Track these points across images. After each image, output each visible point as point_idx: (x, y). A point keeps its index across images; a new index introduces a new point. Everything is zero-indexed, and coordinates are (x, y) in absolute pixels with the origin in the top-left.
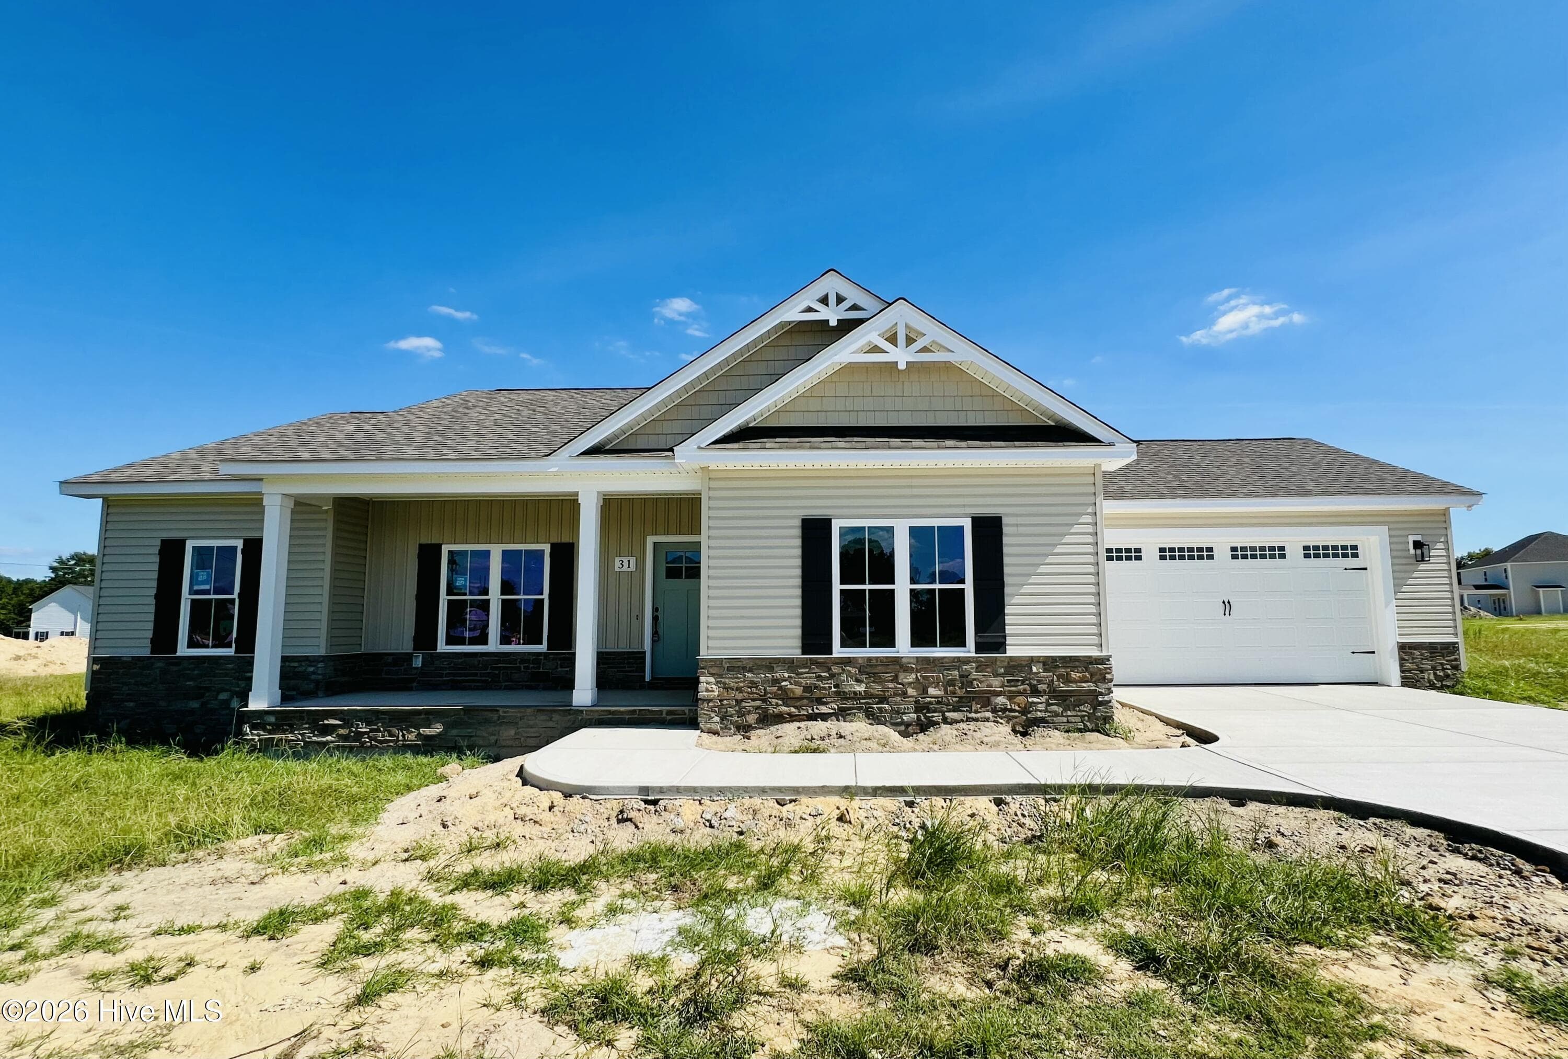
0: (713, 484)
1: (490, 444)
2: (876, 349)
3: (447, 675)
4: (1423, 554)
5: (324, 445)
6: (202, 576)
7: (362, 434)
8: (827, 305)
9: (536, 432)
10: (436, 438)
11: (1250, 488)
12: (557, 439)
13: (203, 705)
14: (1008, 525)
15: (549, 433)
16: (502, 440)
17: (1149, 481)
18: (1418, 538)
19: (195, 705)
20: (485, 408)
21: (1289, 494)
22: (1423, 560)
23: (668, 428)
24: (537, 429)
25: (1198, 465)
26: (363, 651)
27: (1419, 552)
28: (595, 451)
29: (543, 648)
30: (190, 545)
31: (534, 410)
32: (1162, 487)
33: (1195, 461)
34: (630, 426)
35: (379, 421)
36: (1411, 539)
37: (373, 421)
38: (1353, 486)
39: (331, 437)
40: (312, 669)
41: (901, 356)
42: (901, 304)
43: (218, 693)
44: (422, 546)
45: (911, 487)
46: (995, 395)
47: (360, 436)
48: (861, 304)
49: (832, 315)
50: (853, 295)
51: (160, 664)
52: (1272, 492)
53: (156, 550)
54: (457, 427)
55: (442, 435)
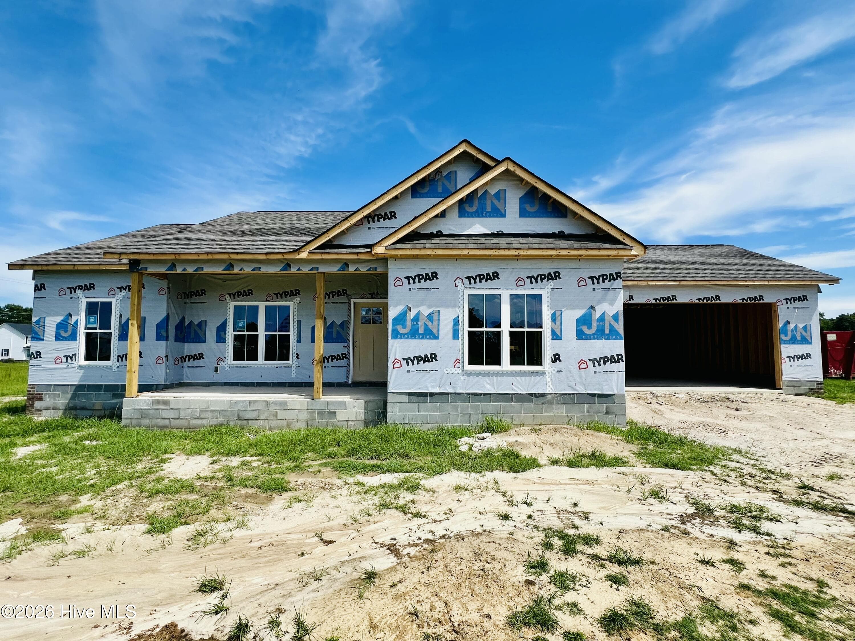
1: (261, 243)
3: (234, 378)
5: (163, 243)
6: (92, 319)
7: (184, 237)
9: (286, 236)
10: (228, 239)
12: (299, 240)
15: (294, 237)
16: (267, 240)
17: (642, 269)
20: (253, 222)
24: (286, 235)
26: (185, 364)
28: (323, 247)
29: (289, 362)
30: (84, 301)
31: (282, 223)
33: (667, 257)
35: (192, 229)
37: (188, 229)
38: (762, 273)
39: (166, 238)
40: (157, 374)
45: (511, 271)
48: (483, 161)
50: (478, 156)
54: (238, 233)
55: (232, 238)
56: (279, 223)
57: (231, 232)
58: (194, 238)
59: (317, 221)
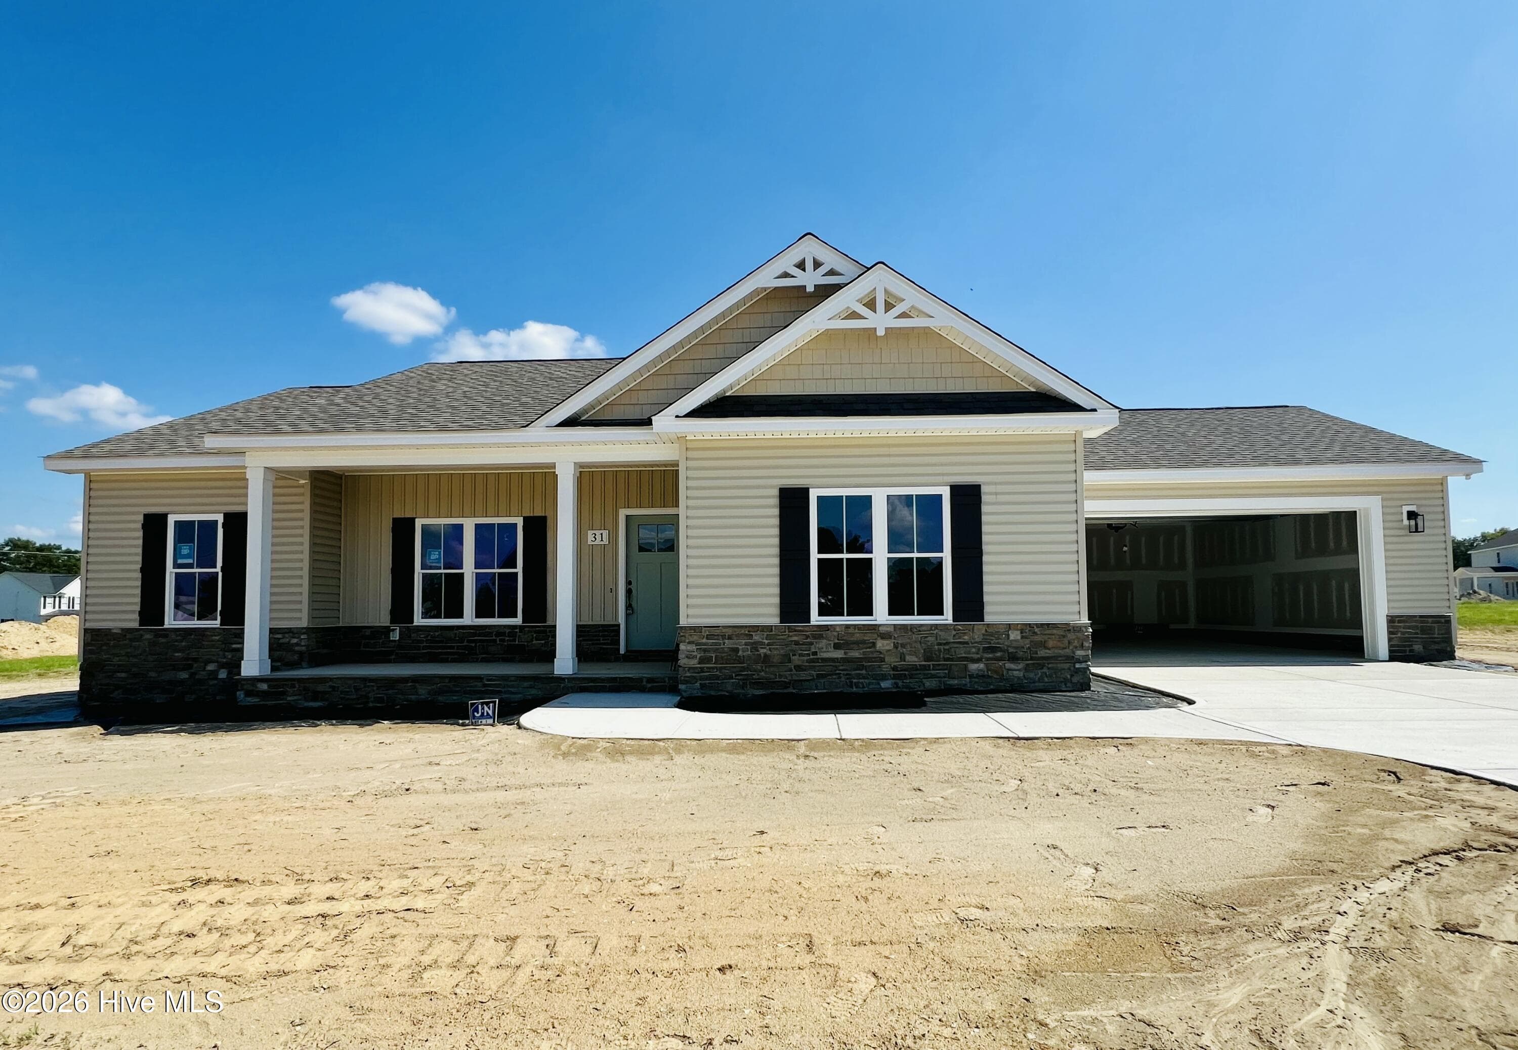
0: (690, 454)
1: (466, 416)
2: (854, 315)
3: (424, 648)
4: (1416, 525)
5: (300, 418)
6: (185, 551)
8: (804, 270)
9: (508, 404)
10: (410, 410)
11: (1237, 456)
12: (531, 410)
13: (192, 675)
14: (986, 493)
16: (476, 412)
17: (1132, 451)
18: (1413, 508)
19: (184, 675)
20: (450, 381)
21: (1279, 462)
22: (1417, 531)
23: (643, 397)
24: (508, 401)
25: (1183, 434)
26: (341, 625)
27: (1413, 522)
28: (571, 422)
29: (518, 620)
30: (171, 520)
31: (501, 382)
32: (1144, 457)
34: (605, 396)
35: (347, 395)
36: (1405, 509)
37: (342, 395)
38: (1346, 455)
39: (305, 410)
40: (295, 641)
41: (880, 321)
42: (881, 269)
43: (206, 665)
44: (395, 520)
45: (889, 456)
46: (974, 360)
47: (334, 410)
48: (838, 269)
49: (810, 280)
50: (831, 260)
51: (148, 636)
52: (1262, 461)
53: (139, 526)
54: (428, 400)
55: (415, 408)
56: (495, 381)
57: (414, 399)
58: (354, 409)
59: (561, 377)
